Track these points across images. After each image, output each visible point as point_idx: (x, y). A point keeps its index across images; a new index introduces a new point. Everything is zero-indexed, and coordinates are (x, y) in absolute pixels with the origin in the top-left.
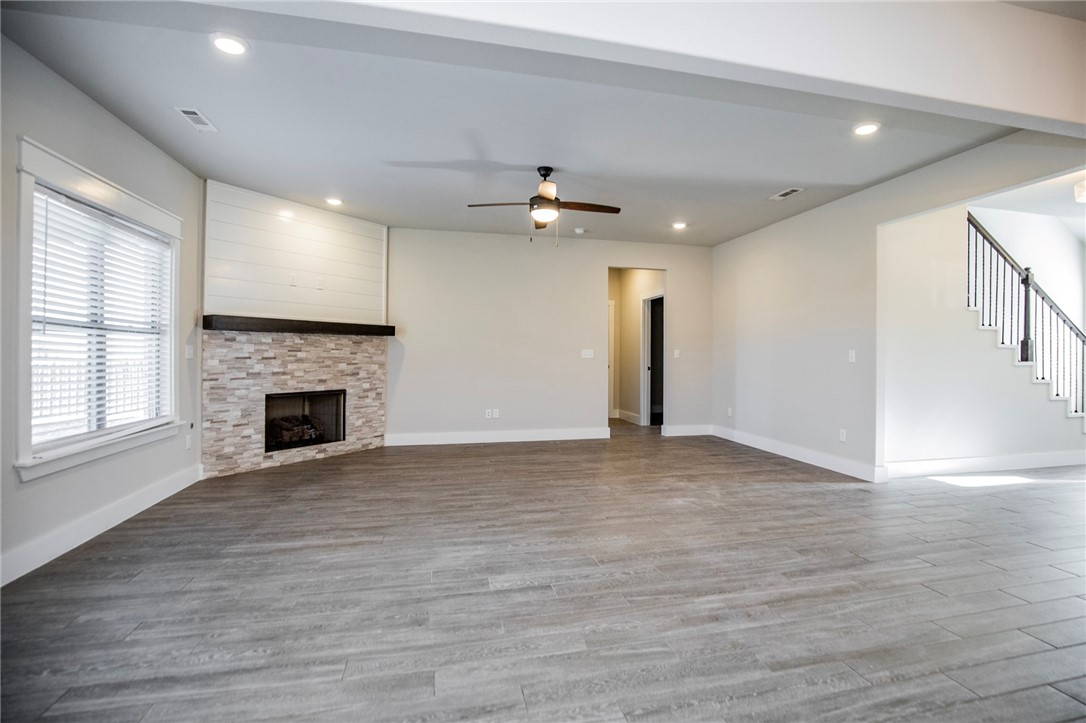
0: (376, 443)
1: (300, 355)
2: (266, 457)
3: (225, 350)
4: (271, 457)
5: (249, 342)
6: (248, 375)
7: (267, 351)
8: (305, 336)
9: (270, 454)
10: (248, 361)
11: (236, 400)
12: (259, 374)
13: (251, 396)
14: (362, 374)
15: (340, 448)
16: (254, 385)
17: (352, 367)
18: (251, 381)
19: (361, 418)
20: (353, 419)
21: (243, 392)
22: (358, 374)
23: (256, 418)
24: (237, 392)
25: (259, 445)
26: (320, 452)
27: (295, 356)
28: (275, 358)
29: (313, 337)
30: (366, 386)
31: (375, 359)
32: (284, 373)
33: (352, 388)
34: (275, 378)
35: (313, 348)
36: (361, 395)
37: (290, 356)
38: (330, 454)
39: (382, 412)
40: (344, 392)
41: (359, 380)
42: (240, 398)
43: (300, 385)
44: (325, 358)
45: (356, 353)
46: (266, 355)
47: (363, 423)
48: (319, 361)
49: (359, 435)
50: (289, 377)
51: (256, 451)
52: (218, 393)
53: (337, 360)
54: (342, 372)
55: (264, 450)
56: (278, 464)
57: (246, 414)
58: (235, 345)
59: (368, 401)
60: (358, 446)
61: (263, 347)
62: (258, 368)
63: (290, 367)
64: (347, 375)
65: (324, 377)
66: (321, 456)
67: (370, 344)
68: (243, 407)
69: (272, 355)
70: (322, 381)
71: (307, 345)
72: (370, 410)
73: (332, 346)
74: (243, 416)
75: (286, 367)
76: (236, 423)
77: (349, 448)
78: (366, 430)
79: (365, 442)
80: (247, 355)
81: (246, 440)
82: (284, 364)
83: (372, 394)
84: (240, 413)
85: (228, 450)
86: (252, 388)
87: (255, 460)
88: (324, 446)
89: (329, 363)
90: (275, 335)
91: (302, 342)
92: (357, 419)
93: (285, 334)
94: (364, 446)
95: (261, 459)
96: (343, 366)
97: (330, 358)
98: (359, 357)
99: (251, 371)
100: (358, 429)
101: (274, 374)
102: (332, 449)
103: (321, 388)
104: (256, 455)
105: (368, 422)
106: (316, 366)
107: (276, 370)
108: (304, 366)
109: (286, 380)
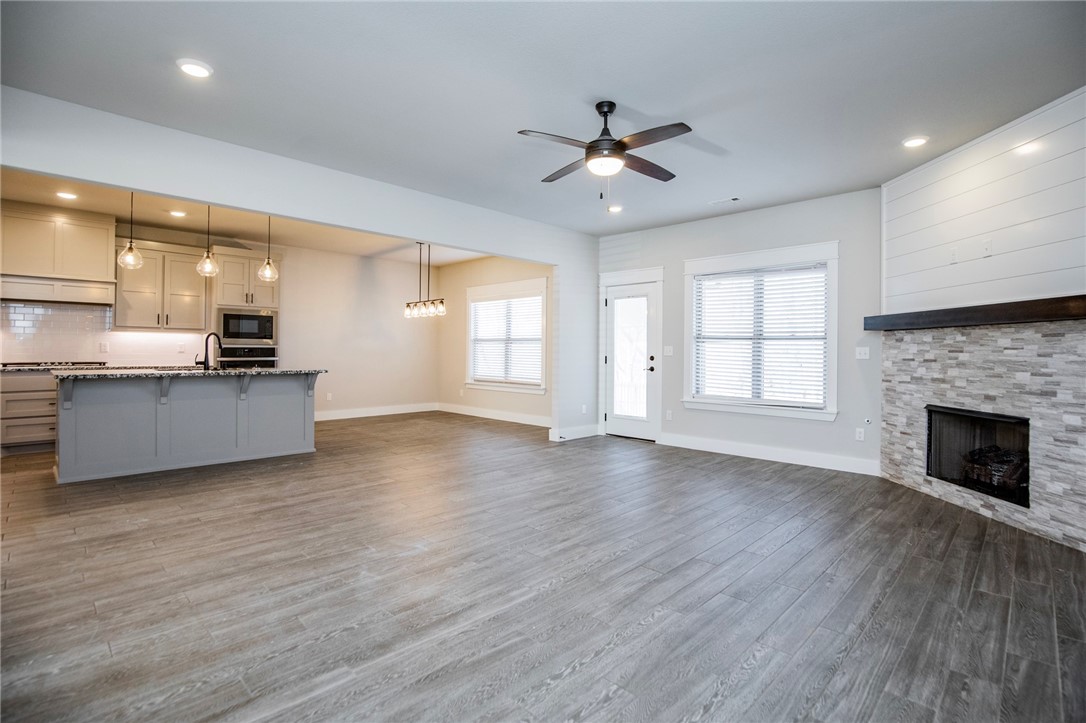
1: (963, 357)
2: (925, 480)
3: (896, 351)
4: (930, 482)
5: (914, 342)
6: (912, 378)
7: (928, 351)
8: (968, 330)
9: (929, 478)
10: (912, 363)
11: (902, 405)
12: (921, 378)
13: (915, 404)
14: (1063, 396)
15: (1018, 516)
16: (918, 391)
18: (912, 387)
21: (906, 398)
22: (1054, 394)
23: (918, 431)
25: (921, 463)
27: (956, 358)
28: (935, 361)
29: (977, 332)
32: (943, 381)
33: (1040, 418)
34: (934, 386)
35: (978, 348)
36: (1062, 435)
37: (950, 359)
38: (1001, 518)
40: (1024, 423)
41: (1054, 406)
42: (906, 404)
43: (962, 400)
44: (994, 362)
45: (1049, 355)
46: (927, 357)
47: (1065, 492)
48: (986, 366)
49: (1055, 510)
50: (948, 386)
51: (918, 469)
52: (891, 396)
53: (1014, 367)
54: (1020, 387)
55: (925, 471)
56: (936, 496)
57: (910, 423)
58: (903, 346)
60: (1055, 532)
61: (925, 348)
62: (921, 372)
63: (952, 372)
64: (1031, 393)
65: (992, 393)
66: (987, 513)
68: (908, 415)
69: (932, 357)
70: (989, 398)
71: (970, 343)
74: (908, 425)
75: (946, 373)
76: (902, 430)
77: (1034, 525)
81: (910, 452)
82: (944, 370)
84: (904, 420)
85: (898, 457)
86: (915, 395)
87: (917, 478)
88: (993, 500)
89: (999, 370)
90: (935, 332)
91: (964, 338)
92: (1053, 479)
94: (1066, 537)
95: (920, 480)
96: (1023, 377)
97: (1002, 363)
98: (1056, 363)
99: (915, 375)
100: (1050, 498)
101: (934, 380)
102: (1007, 512)
103: (987, 408)
104: (917, 473)
106: (980, 373)
107: (936, 376)
108: (966, 372)
109: (945, 390)
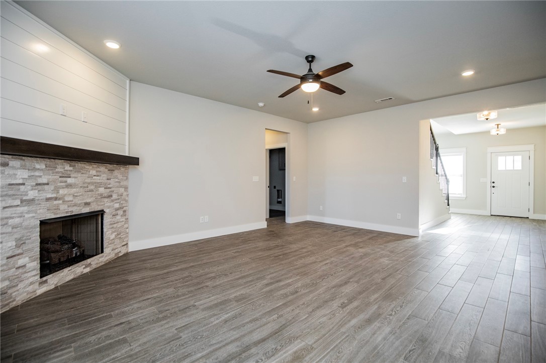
0: (123, 251)
1: (69, 181)
2: (41, 283)
4: (46, 282)
5: (23, 167)
6: (22, 201)
7: (40, 177)
8: (73, 163)
9: (44, 279)
10: (22, 187)
11: (10, 230)
12: (33, 200)
13: (25, 224)
14: (115, 196)
15: (101, 260)
16: (28, 212)
17: (108, 190)
18: (25, 209)
19: (114, 232)
20: (109, 234)
21: (17, 221)
22: (112, 196)
23: (30, 246)
24: (11, 221)
25: (34, 273)
26: (86, 267)
27: (66, 182)
28: (48, 184)
29: (79, 165)
30: (117, 206)
31: (122, 184)
32: (56, 199)
33: (108, 207)
34: (48, 204)
35: (80, 175)
36: (114, 213)
37: (61, 182)
38: (94, 266)
39: (126, 226)
40: (102, 212)
41: (113, 201)
42: (14, 227)
43: (70, 209)
44: (89, 183)
45: (110, 179)
46: (40, 181)
47: (116, 237)
48: (85, 186)
49: (113, 246)
50: (61, 202)
51: (31, 280)
53: (98, 185)
54: (101, 195)
55: (39, 276)
56: (53, 287)
57: (20, 243)
58: (8, 171)
59: (118, 217)
60: (113, 255)
61: (37, 173)
62: (32, 194)
63: (61, 192)
64: (105, 197)
65: (88, 201)
66: (88, 270)
67: (119, 172)
68: (17, 236)
69: (44, 180)
70: (87, 204)
71: (75, 171)
72: (119, 225)
73: (93, 172)
74: (18, 246)
75: (58, 193)
76: (10, 254)
77: (107, 258)
78: (117, 241)
79: (116, 251)
80: (21, 181)
81: (20, 270)
82: (56, 190)
83: (120, 212)
84: (14, 243)
86: (27, 216)
87: (30, 289)
88: (89, 261)
89: (92, 187)
90: (48, 161)
91: (71, 168)
92: (112, 233)
93: (57, 161)
94: (116, 254)
95: (36, 286)
96: (102, 190)
97: (92, 183)
98: (113, 182)
99: (25, 198)
100: (112, 242)
101: (48, 199)
102: (96, 262)
103: (86, 210)
104: (31, 283)
105: (118, 235)
106: (82, 191)
107: (49, 196)
108: (73, 190)
109: (58, 205)
